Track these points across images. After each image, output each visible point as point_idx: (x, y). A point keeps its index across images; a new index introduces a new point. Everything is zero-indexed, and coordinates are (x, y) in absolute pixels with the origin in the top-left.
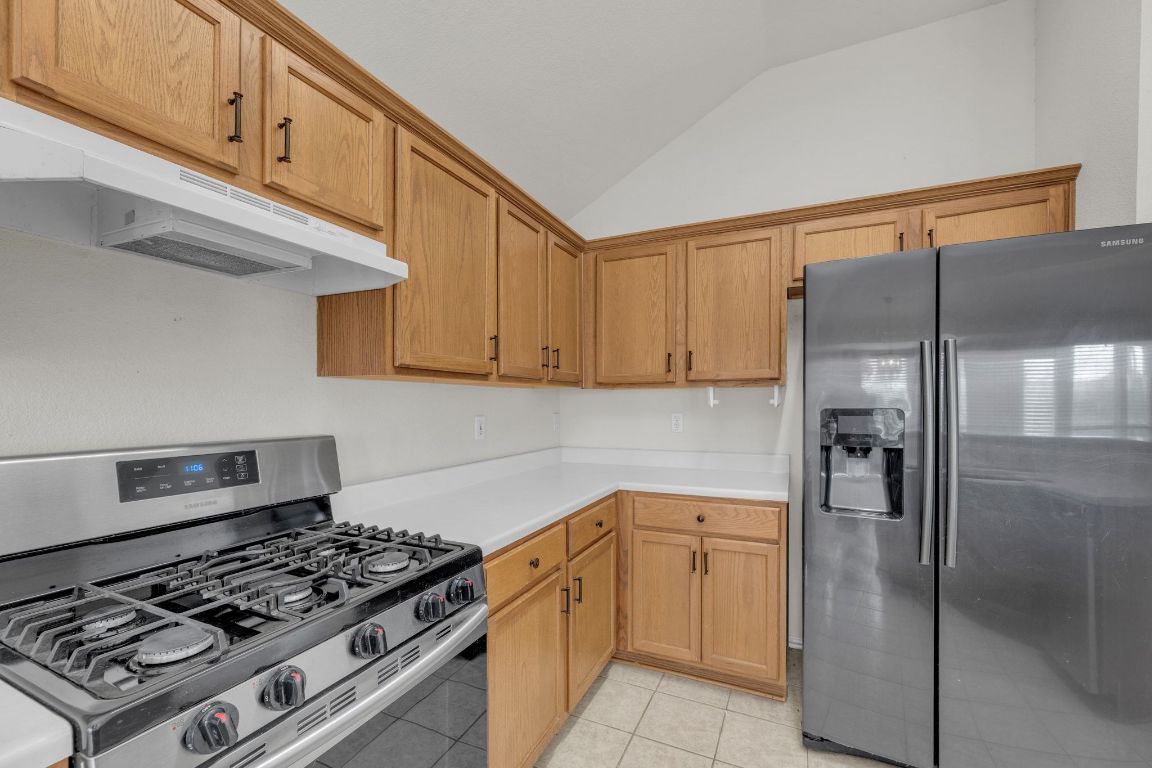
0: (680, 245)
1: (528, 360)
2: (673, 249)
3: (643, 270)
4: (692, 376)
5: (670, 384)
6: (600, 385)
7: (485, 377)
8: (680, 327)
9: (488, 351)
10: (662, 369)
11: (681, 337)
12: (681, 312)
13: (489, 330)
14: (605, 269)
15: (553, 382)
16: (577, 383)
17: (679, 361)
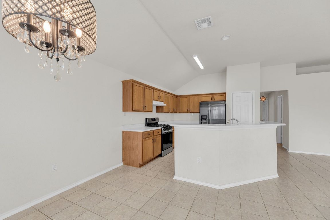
0: (189, 96)
1: (172, 110)
2: (188, 97)
3: (185, 99)
4: (190, 112)
5: (188, 113)
6: (179, 113)
7: (169, 112)
8: (189, 106)
9: (169, 110)
10: (187, 111)
11: (189, 107)
12: (189, 104)
13: (169, 108)
14: (180, 99)
15: (174, 113)
16: (177, 112)
17: (189, 110)
